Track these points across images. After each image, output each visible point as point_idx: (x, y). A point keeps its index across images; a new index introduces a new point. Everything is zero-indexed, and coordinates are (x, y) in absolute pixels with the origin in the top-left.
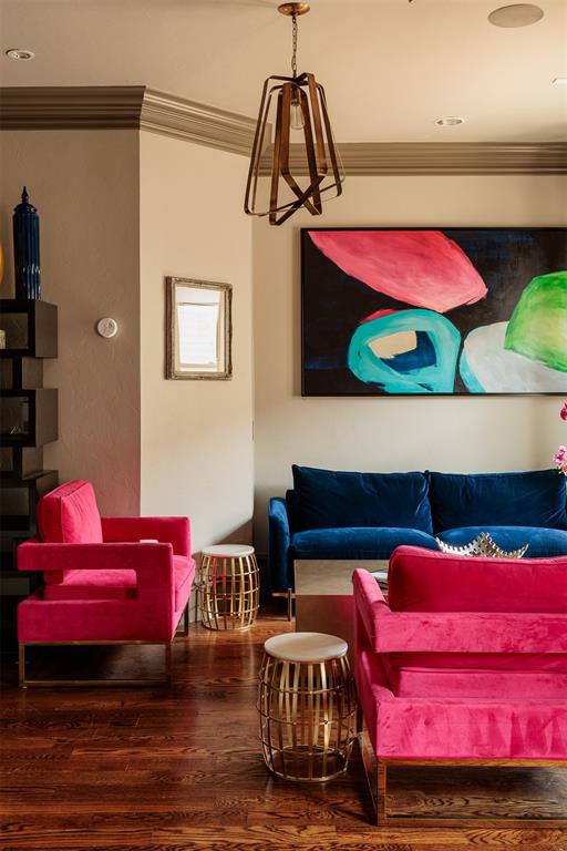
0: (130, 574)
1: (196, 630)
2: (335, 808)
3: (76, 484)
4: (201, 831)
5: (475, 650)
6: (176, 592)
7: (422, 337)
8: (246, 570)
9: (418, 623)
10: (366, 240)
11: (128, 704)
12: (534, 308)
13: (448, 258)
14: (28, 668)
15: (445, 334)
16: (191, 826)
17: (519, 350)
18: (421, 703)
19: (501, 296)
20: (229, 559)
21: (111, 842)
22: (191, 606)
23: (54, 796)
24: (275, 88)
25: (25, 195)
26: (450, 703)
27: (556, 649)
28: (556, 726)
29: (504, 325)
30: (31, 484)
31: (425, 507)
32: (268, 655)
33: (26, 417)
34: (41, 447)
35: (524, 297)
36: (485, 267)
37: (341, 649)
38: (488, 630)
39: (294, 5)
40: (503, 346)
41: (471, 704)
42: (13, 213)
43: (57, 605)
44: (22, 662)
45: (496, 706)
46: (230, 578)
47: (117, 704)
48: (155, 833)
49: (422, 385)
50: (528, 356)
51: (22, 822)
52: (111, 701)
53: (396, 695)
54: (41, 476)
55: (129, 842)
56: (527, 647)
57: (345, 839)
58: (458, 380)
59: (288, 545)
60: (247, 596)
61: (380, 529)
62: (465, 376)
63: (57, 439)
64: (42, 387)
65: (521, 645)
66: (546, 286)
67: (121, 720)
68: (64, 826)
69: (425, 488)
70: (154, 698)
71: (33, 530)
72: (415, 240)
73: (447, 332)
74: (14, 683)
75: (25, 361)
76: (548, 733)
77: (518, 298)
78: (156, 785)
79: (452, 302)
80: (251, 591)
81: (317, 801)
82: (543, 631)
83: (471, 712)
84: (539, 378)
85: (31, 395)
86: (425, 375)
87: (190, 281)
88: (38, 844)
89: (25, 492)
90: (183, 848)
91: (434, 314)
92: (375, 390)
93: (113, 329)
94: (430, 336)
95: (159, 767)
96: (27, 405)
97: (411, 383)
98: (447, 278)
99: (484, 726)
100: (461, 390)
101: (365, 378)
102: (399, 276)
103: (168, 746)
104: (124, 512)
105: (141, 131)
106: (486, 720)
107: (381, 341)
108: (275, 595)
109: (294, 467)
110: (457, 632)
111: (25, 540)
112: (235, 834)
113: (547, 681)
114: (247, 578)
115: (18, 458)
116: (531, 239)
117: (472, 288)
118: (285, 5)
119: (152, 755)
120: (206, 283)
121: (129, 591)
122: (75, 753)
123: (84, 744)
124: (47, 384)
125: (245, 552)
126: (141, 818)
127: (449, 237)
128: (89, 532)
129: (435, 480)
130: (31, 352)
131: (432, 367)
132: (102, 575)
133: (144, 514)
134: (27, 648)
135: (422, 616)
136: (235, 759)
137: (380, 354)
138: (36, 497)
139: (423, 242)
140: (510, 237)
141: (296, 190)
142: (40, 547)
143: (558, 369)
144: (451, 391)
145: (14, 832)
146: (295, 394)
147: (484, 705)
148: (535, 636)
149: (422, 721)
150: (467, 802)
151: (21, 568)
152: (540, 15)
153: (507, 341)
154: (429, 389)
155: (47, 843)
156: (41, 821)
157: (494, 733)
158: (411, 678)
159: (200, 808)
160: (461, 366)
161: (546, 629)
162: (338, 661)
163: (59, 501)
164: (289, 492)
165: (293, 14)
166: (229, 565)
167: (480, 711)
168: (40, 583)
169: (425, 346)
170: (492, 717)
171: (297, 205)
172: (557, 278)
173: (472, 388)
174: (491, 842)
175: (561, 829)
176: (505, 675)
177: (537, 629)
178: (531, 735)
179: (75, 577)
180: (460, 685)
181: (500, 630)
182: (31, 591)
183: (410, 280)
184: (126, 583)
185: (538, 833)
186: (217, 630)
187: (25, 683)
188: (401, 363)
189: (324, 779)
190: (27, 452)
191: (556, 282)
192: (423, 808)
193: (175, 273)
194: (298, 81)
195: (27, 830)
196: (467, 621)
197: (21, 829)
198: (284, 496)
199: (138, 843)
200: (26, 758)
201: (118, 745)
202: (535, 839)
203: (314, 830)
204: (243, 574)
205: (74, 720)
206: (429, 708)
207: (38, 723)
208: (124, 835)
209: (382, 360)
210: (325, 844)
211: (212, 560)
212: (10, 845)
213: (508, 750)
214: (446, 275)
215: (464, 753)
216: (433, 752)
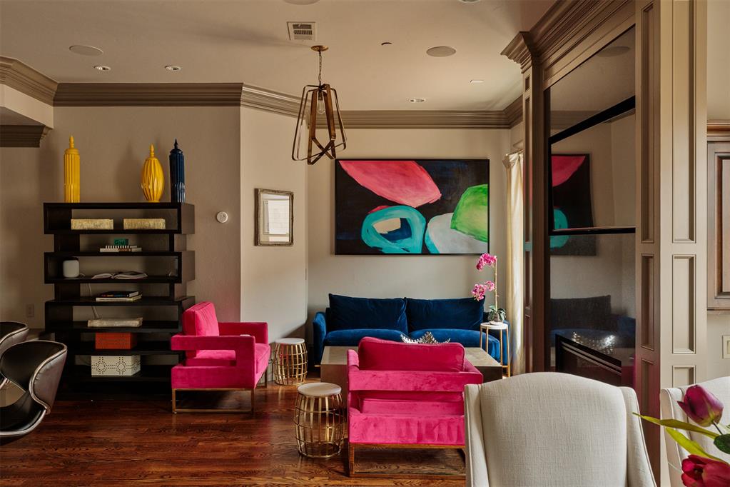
0: (232, 353)
1: (272, 385)
2: (330, 469)
3: (204, 303)
4: (261, 479)
5: (400, 389)
6: (257, 363)
7: (404, 221)
8: (299, 352)
9: (370, 375)
10: (372, 166)
11: (230, 421)
12: (468, 205)
13: (419, 176)
14: (177, 403)
15: (416, 220)
16: (255, 477)
17: (459, 229)
18: (371, 416)
19: (450, 198)
20: (290, 346)
21: (214, 483)
22: (269, 371)
23: (188, 463)
24: (310, 91)
25: (176, 144)
26: (387, 416)
27: (440, 389)
28: (440, 428)
29: (451, 215)
30: (180, 303)
31: (403, 318)
32: (300, 393)
33: (177, 267)
34: (186, 283)
35: (462, 199)
36: (439, 182)
37: (338, 391)
38: (406, 379)
39: (320, 47)
40: (450, 227)
41: (397, 417)
42: (170, 154)
43: (192, 369)
44: (174, 400)
45: (410, 418)
46: (290, 356)
47: (224, 421)
48: (237, 479)
49: (403, 249)
50: (464, 233)
51: (170, 475)
52: (221, 420)
53: (361, 412)
54: (186, 299)
55: (225, 483)
56: (426, 388)
57: (332, 483)
58: (424, 247)
59: (323, 338)
60: (300, 366)
61: (376, 330)
62: (428, 244)
63: (194, 279)
64: (185, 250)
65: (423, 387)
66: (475, 192)
67: (225, 429)
68: (192, 476)
69: (404, 307)
70: (244, 419)
71: (180, 329)
72: (400, 166)
73: (418, 219)
74: (170, 411)
75: (176, 236)
76: (436, 431)
77: (459, 199)
78: (241, 458)
79: (420, 202)
80: (302, 364)
81: (321, 466)
82: (434, 380)
83: (397, 421)
84: (470, 245)
85: (179, 255)
86: (406, 243)
87: (269, 190)
88: (178, 484)
89: (176, 308)
90: (250, 486)
91: (410, 209)
92: (377, 252)
93: (225, 218)
94: (408, 221)
95: (243, 451)
96: (177, 260)
97: (398, 248)
98: (418, 188)
99: (404, 427)
100: (426, 251)
101: (371, 244)
102: (390, 186)
103: (249, 441)
104: (231, 320)
105: (241, 108)
106: (405, 425)
107: (380, 224)
108: (316, 366)
109: (330, 295)
110: (390, 380)
111: (175, 334)
112: (277, 480)
113: (438, 406)
114: (300, 356)
115: (172, 289)
116: (466, 166)
117: (433, 194)
118: (315, 47)
119: (240, 445)
120: (278, 191)
121: (231, 362)
122: (200, 444)
123: (205, 440)
124: (189, 248)
125: (300, 342)
126: (231, 473)
127: (420, 164)
128: (211, 329)
129: (409, 302)
130: (179, 231)
131: (409, 239)
132: (218, 353)
133: (242, 321)
134: (176, 391)
135: (373, 372)
136: (282, 448)
137: (380, 231)
138: (182, 310)
139: (405, 167)
140: (455, 165)
141: (320, 147)
142: (183, 338)
143: (481, 240)
144: (420, 252)
145: (167, 479)
146: (331, 253)
147: (403, 417)
148: (430, 383)
149: (372, 425)
150: (398, 467)
151: (173, 349)
152: (454, 52)
153: (452, 224)
154: (407, 251)
155: (182, 483)
156: (180, 474)
157: (409, 431)
158: (368, 404)
159: (261, 469)
160: (426, 238)
161: (435, 379)
162: (335, 396)
163: (194, 313)
164: (327, 309)
165: (319, 51)
166: (290, 349)
167: (402, 420)
168: (184, 358)
169: (406, 226)
170: (408, 423)
171: (321, 154)
172: (481, 188)
173: (432, 251)
174: (405, 484)
175: (442, 479)
176: (417, 403)
177: (432, 379)
178: (427, 432)
179: (203, 354)
180: (393, 408)
181: (412, 380)
182: (180, 362)
183: (397, 189)
184: (230, 358)
185: (430, 481)
186: (283, 385)
187: (176, 411)
188: (392, 236)
189: (327, 456)
190: (177, 286)
191: (481, 190)
192: (375, 469)
193: (260, 186)
194: (321, 87)
195: (173, 478)
196: (395, 375)
197: (170, 477)
198: (325, 311)
199: (229, 484)
200: (174, 446)
201: (223, 441)
202: (428, 483)
203: (317, 479)
204: (297, 354)
205: (201, 429)
206: (376, 419)
207: (182, 430)
208: (222, 480)
209: (381, 234)
210: (321, 484)
211: (280, 347)
212: (164, 484)
213: (415, 440)
214: (418, 187)
215: (393, 441)
216: (378, 440)
